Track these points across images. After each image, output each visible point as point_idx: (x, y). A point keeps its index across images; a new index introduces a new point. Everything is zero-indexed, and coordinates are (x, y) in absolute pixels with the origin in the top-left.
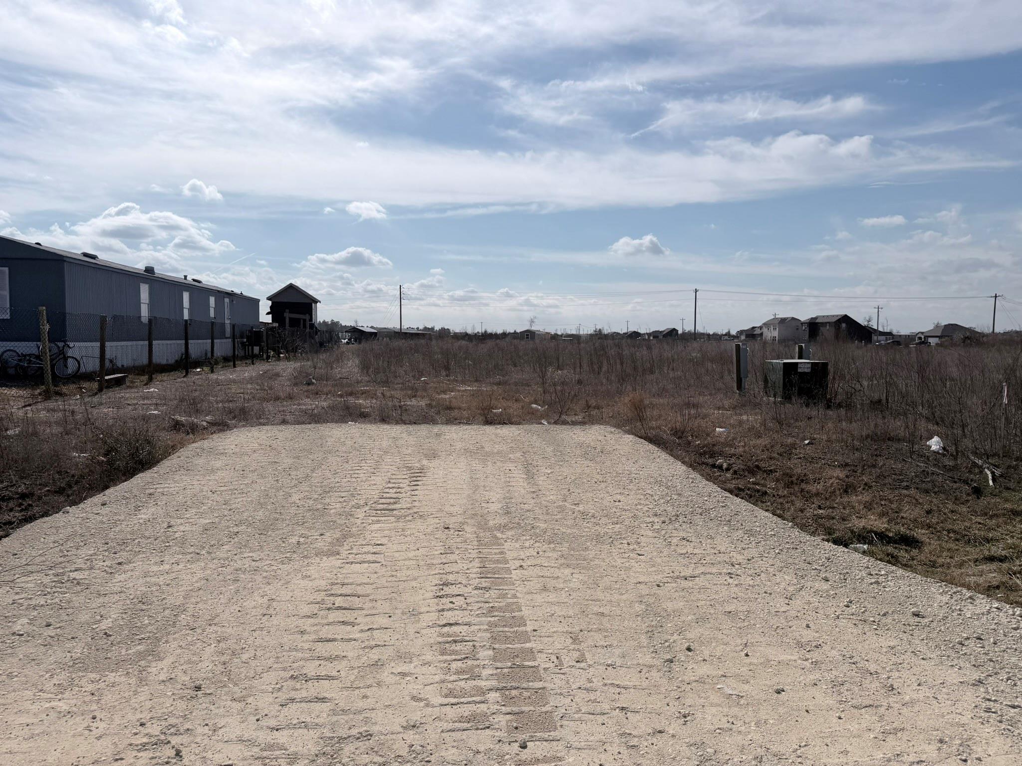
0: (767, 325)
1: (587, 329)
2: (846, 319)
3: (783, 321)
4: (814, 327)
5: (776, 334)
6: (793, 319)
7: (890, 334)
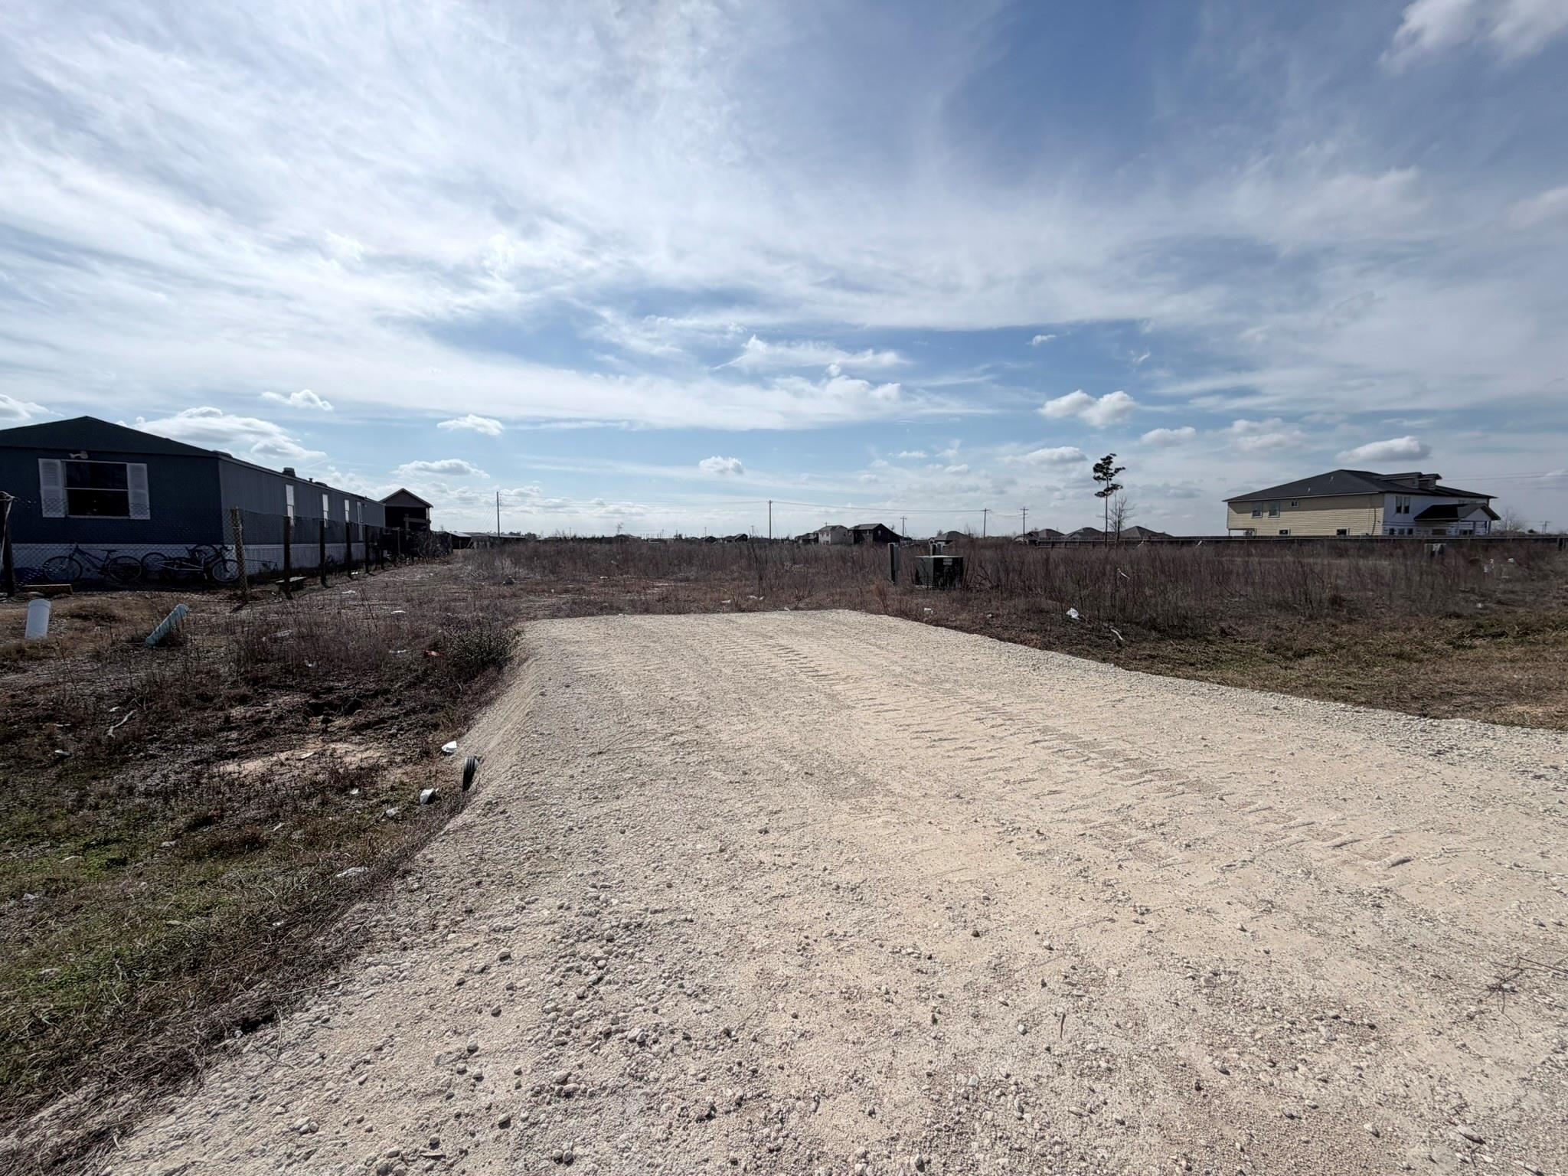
0: (822, 531)
1: (669, 535)
2: (881, 527)
3: (834, 528)
4: (858, 533)
5: (829, 539)
6: (841, 527)
7: (910, 539)
